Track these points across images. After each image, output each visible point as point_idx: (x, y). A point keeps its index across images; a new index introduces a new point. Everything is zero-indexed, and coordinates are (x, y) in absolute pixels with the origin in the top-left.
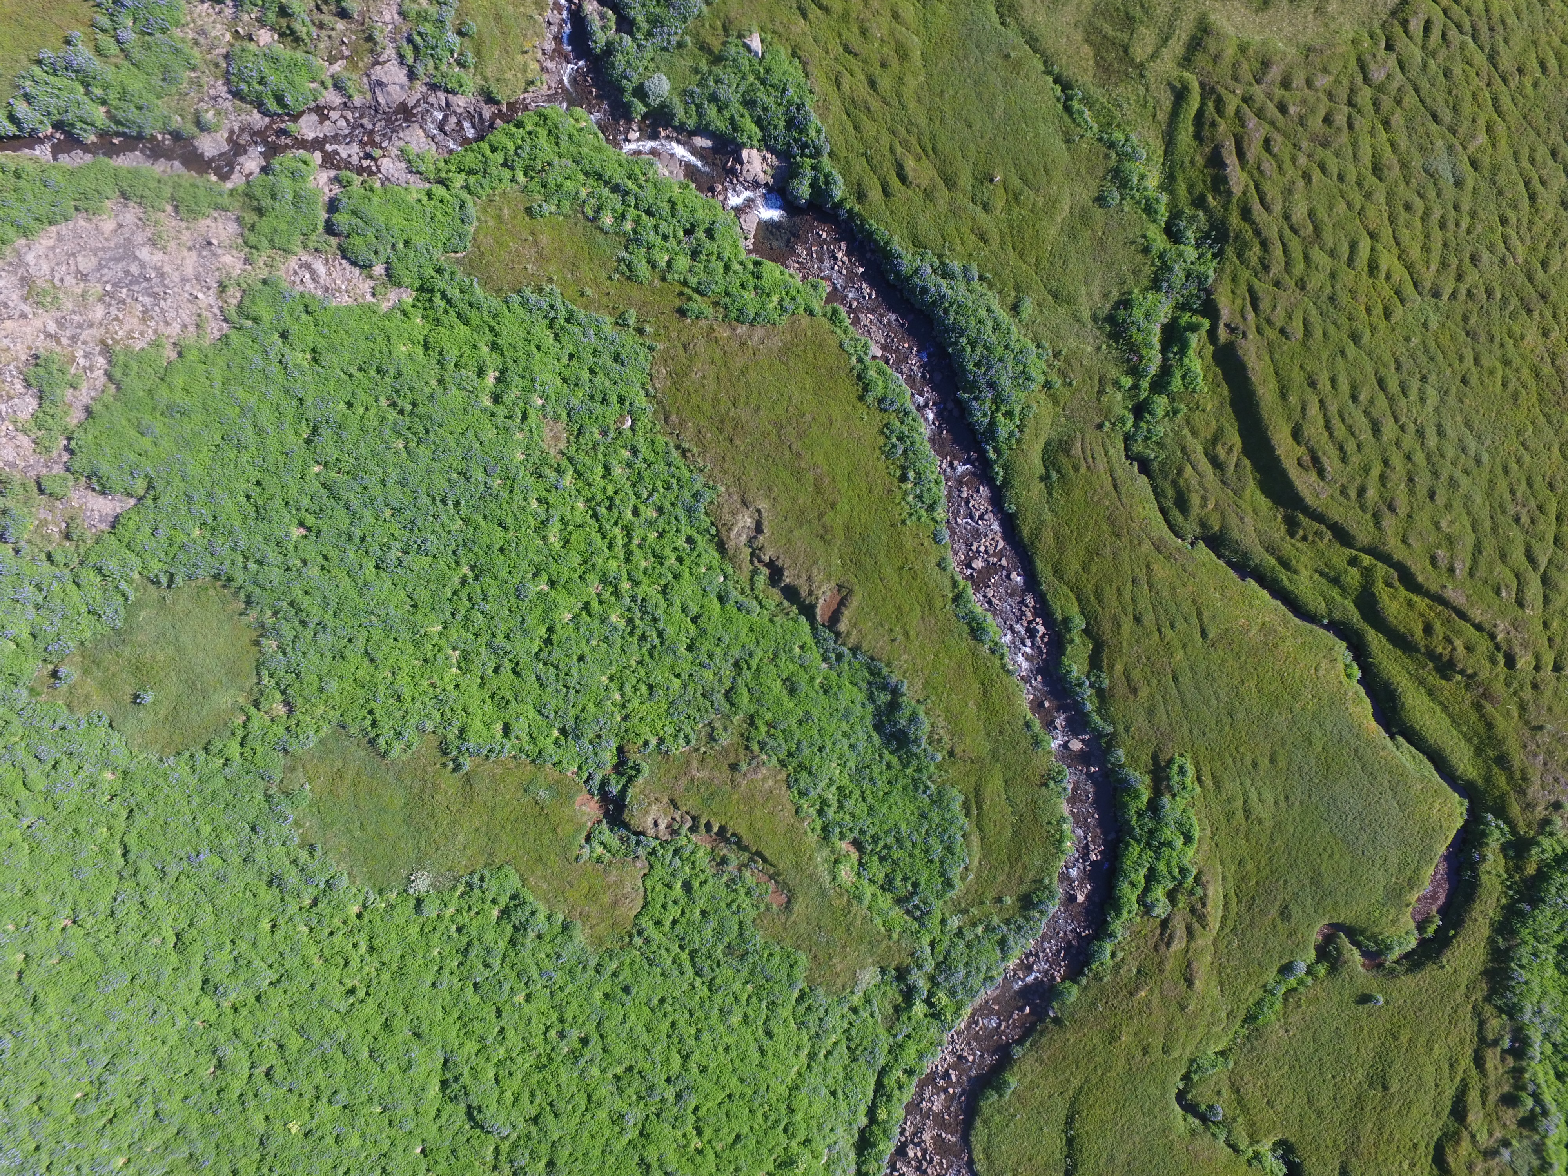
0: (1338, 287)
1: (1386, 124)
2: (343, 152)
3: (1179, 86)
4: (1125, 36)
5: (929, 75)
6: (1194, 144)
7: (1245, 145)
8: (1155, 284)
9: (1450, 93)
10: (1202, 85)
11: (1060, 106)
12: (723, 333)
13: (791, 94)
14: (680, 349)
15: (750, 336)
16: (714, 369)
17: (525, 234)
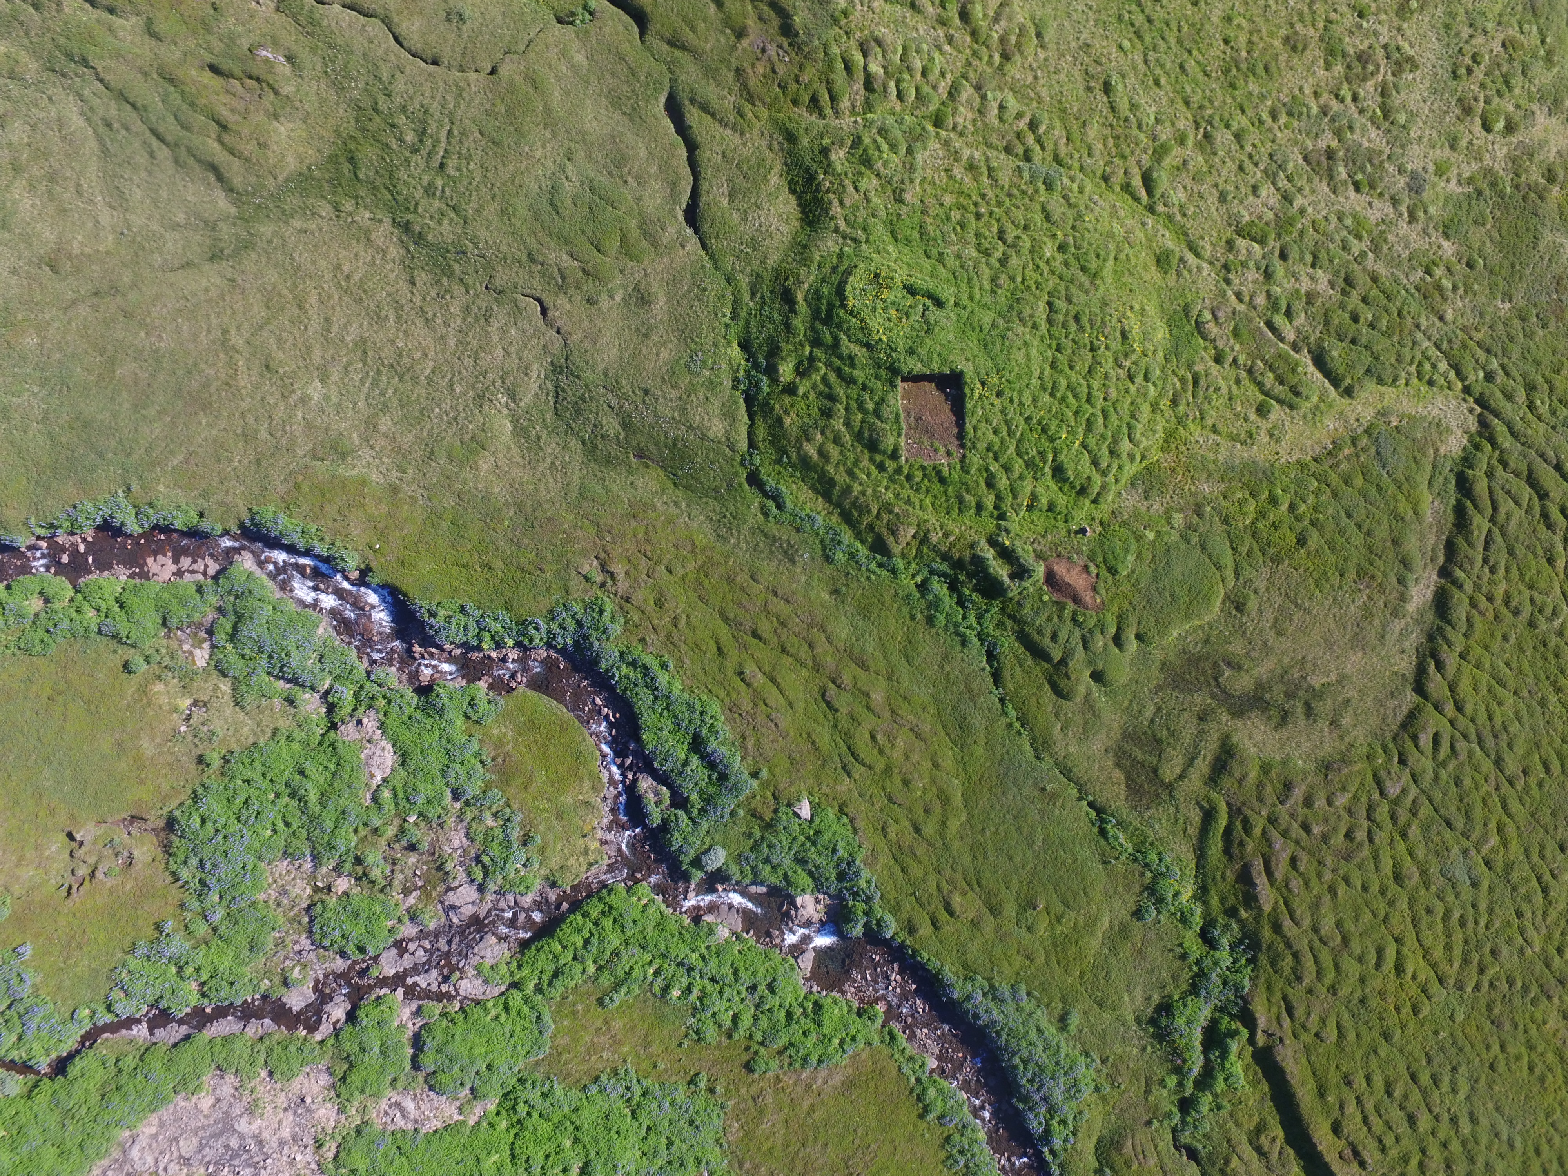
0: (1367, 991)
1: (1404, 835)
2: (422, 981)
3: (1207, 806)
4: (1153, 759)
5: (971, 816)
6: (1225, 859)
7: (1273, 864)
8: (1194, 989)
9: (1461, 800)
10: (1228, 804)
11: (1096, 830)
12: (789, 1081)
13: (842, 852)
14: (750, 1103)
15: (815, 1079)
16: (782, 1116)
17: (599, 1023)
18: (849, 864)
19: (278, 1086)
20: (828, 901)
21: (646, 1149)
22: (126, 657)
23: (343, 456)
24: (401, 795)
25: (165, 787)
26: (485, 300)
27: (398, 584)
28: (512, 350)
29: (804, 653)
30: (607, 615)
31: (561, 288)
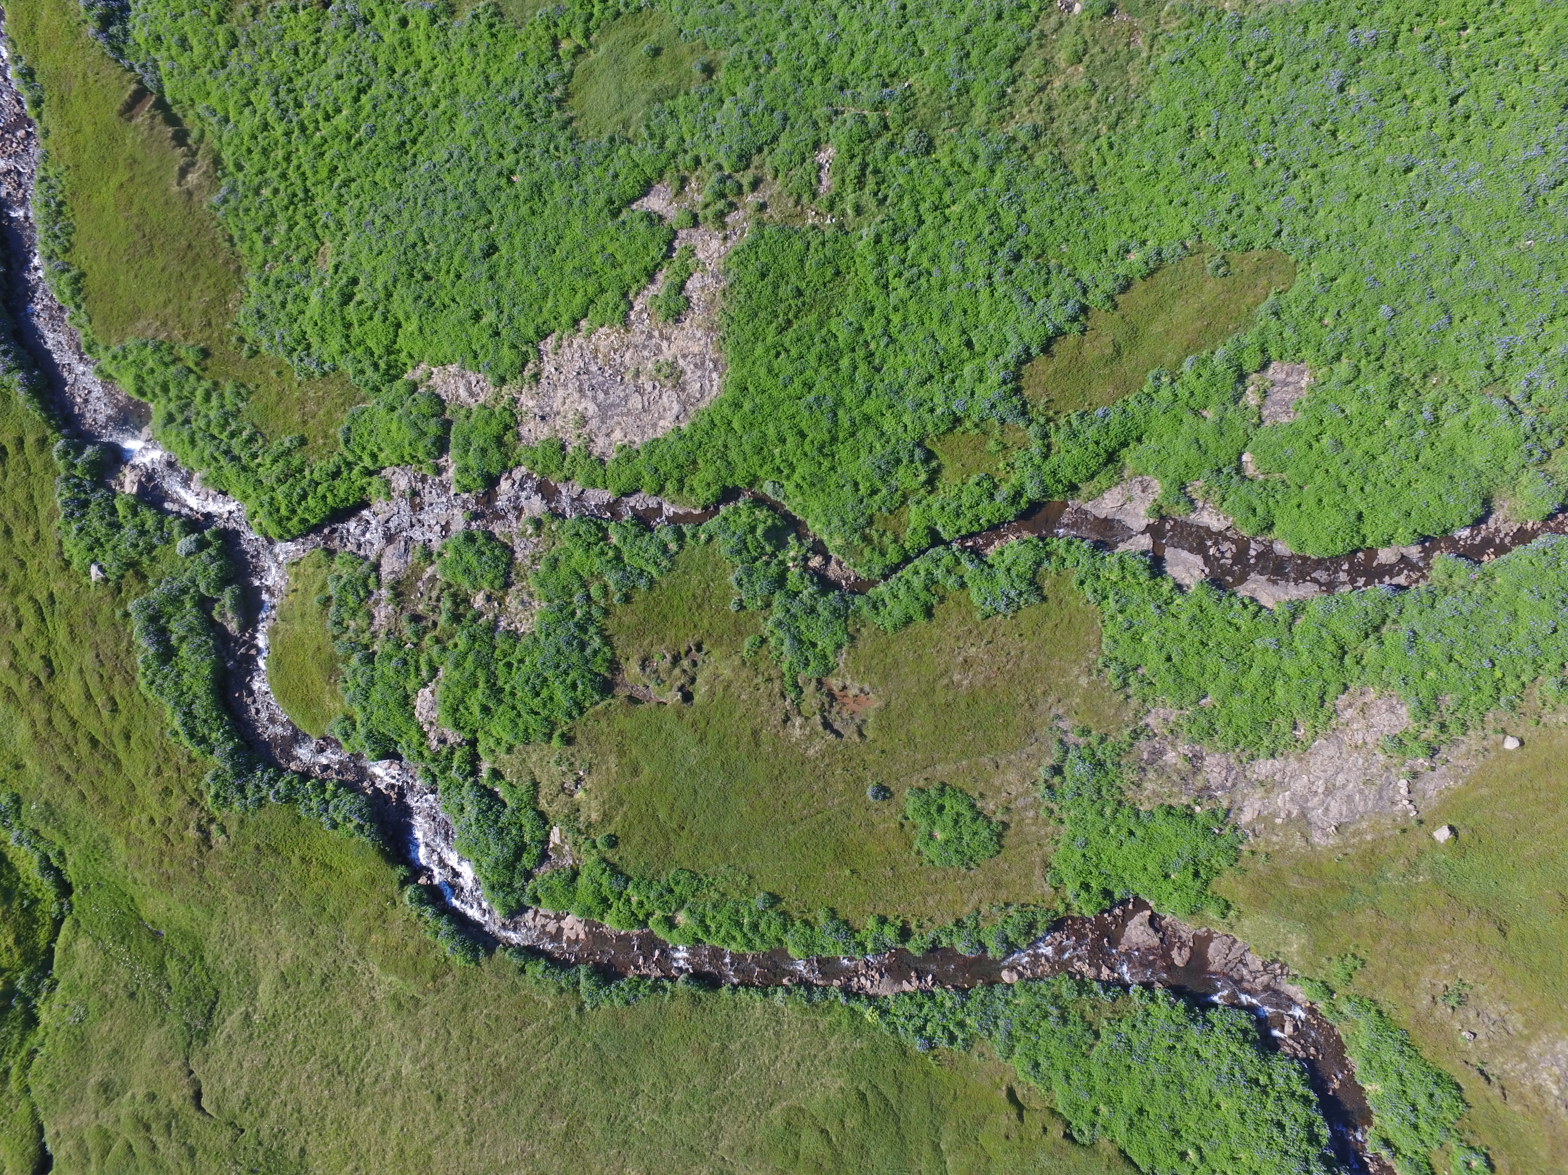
12: (177, 333)
13: (74, 527)
14: (213, 322)
15: (157, 330)
16: (191, 304)
17: (311, 422)
18: (72, 514)
19: (560, 435)
20: (113, 483)
21: (302, 304)
22: (614, 851)
23: (394, 997)
24: (412, 669)
25: (604, 723)
26: (245, 1119)
27: (383, 863)
28: (234, 1065)
29: (58, 718)
30: (213, 791)
31: (175, 1116)
